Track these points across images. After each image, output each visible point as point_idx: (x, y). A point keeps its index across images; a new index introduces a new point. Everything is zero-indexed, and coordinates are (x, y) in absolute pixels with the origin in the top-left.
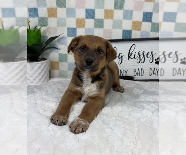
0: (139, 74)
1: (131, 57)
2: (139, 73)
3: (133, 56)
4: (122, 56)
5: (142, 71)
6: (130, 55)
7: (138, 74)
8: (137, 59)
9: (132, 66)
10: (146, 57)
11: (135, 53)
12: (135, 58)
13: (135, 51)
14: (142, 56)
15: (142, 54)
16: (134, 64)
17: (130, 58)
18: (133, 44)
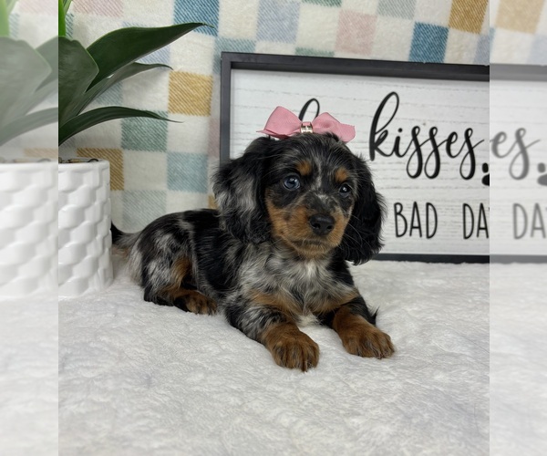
0: (419, 227)
5: (431, 213)
7: (413, 227)
9: (388, 188)
12: (398, 155)
13: (399, 125)
15: (428, 137)
18: (390, 91)
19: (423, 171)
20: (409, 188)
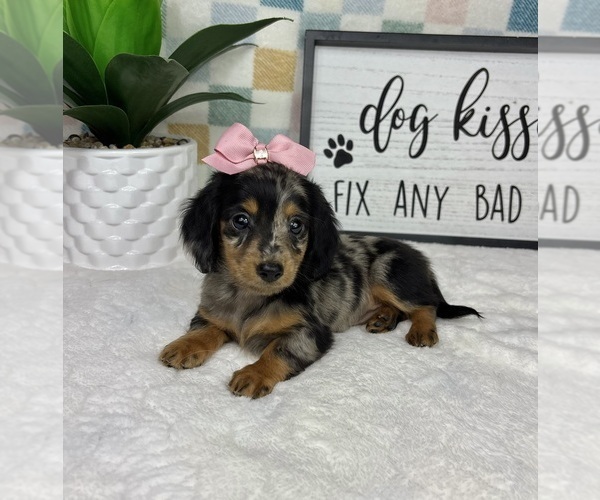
0: (501, 211)
1: (466, 126)
2: (498, 207)
3: (478, 125)
4: (426, 121)
5: (516, 196)
6: (462, 116)
7: (494, 211)
8: (493, 138)
9: (471, 169)
10: (532, 131)
11: (488, 109)
12: (484, 135)
13: (487, 104)
14: (516, 129)
15: (518, 116)
16: (481, 160)
17: (461, 132)
18: (480, 68)
19: (510, 152)
20: (493, 170)
